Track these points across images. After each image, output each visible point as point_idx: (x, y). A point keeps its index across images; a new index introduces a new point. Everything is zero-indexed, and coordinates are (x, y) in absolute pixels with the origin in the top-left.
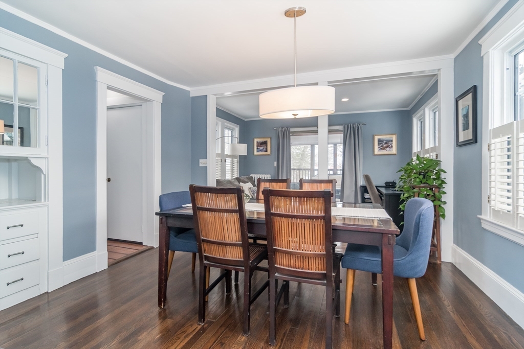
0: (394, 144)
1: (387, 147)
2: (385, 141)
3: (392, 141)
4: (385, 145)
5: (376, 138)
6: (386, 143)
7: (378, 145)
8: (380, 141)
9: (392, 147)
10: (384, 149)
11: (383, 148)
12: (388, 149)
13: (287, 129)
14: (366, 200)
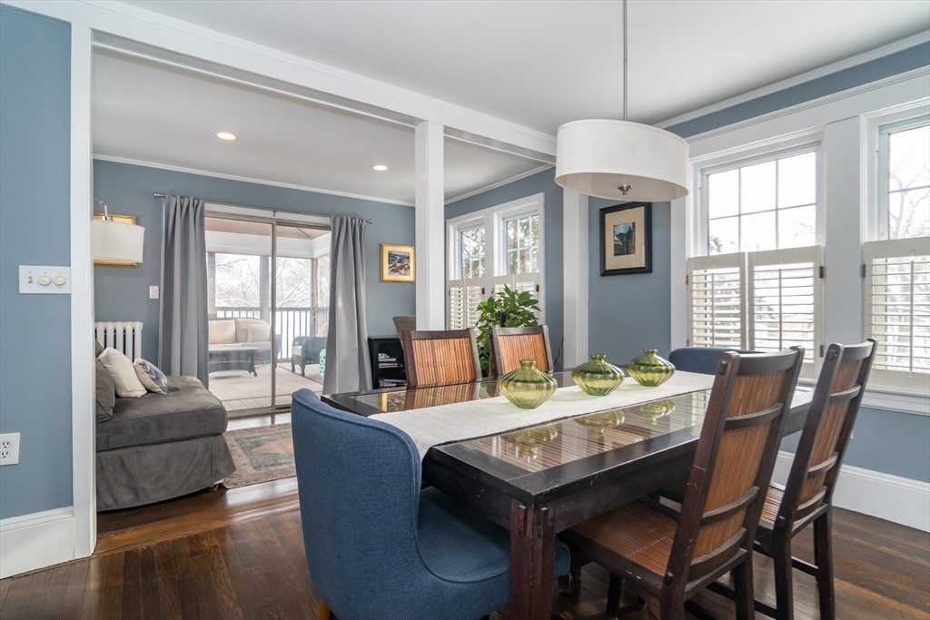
0: (412, 263)
1: (401, 268)
2: (398, 258)
3: (408, 258)
4: (398, 265)
5: (387, 249)
6: (400, 261)
7: (389, 263)
8: (391, 256)
9: (409, 268)
10: (397, 271)
11: (394, 270)
12: (403, 271)
13: (196, 201)
14: (381, 366)
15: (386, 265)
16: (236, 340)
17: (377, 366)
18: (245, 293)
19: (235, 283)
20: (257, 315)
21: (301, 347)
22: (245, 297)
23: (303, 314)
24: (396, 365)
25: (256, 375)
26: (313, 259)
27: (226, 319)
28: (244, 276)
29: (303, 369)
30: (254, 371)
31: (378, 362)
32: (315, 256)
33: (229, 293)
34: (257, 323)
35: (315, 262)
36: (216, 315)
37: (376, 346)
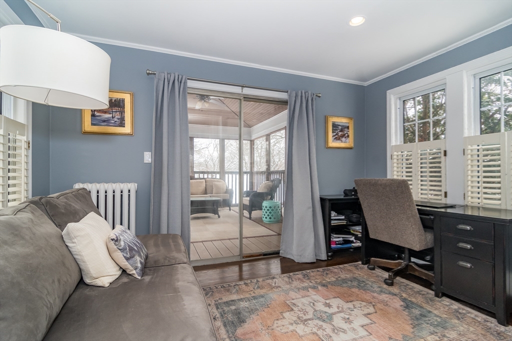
0: (351, 132)
1: (343, 136)
2: (340, 127)
3: (348, 128)
4: (340, 133)
5: (332, 120)
6: (341, 131)
7: (333, 133)
8: (335, 126)
9: (348, 136)
10: (339, 139)
11: (337, 138)
12: (344, 139)
13: (180, 77)
14: (333, 223)
15: (330, 134)
16: (206, 193)
17: (330, 223)
18: (207, 165)
19: (202, 160)
20: (218, 176)
21: (248, 199)
22: (207, 167)
23: (234, 176)
24: (344, 223)
25: (219, 217)
26: (251, 141)
27: (200, 179)
28: (206, 156)
29: (250, 214)
30: (218, 214)
31: (330, 220)
32: (252, 139)
33: (200, 164)
34: (218, 182)
35: (252, 142)
36: (194, 176)
37: (327, 204)
